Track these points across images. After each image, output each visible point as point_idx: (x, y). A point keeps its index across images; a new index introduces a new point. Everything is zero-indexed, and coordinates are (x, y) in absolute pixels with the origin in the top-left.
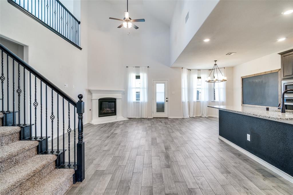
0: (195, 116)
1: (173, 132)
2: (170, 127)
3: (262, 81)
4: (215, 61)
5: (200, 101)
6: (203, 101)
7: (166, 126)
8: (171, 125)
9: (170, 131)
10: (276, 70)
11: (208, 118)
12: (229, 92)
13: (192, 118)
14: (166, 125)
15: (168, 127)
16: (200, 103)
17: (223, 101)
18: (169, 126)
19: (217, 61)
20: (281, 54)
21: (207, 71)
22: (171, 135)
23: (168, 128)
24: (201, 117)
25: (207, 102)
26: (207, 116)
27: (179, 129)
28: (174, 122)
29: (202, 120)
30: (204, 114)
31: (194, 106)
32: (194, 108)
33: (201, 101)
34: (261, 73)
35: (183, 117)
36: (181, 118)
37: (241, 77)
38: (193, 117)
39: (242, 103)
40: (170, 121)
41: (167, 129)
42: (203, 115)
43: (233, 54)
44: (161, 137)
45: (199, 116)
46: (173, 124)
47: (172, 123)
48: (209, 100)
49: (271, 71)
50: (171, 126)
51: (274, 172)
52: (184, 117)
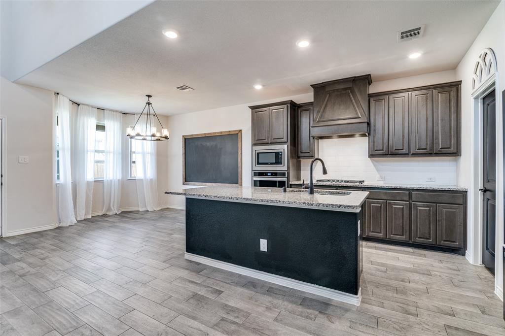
0: (90, 217)
1: (54, 285)
2: (32, 270)
3: (216, 146)
4: (149, 96)
5: (103, 181)
6: (111, 178)
7: (12, 272)
8: (31, 260)
9: (41, 284)
10: (236, 131)
11: (123, 214)
12: (162, 161)
13: (83, 222)
14: (6, 268)
15: (22, 272)
16: (104, 184)
17: (151, 178)
18: (23, 268)
19: (151, 96)
20: (253, 108)
21: (118, 114)
22: (52, 301)
23: (21, 276)
24: (104, 216)
25: (119, 180)
26: (118, 211)
27: (67, 265)
28: (34, 247)
29: (114, 222)
30: (112, 208)
31: (87, 193)
32: (87, 196)
33: (104, 179)
34: (215, 133)
35: (57, 225)
36: (52, 227)
37: (183, 136)
38: (85, 220)
39: (184, 181)
40: (16, 245)
41: (21, 281)
42: (109, 209)
43: (189, 89)
44: (12, 329)
45: (100, 214)
46: (33, 255)
47: (30, 252)
48: (122, 178)
49: (229, 131)
50: (30, 264)
51: (318, 296)
52: (63, 224)
